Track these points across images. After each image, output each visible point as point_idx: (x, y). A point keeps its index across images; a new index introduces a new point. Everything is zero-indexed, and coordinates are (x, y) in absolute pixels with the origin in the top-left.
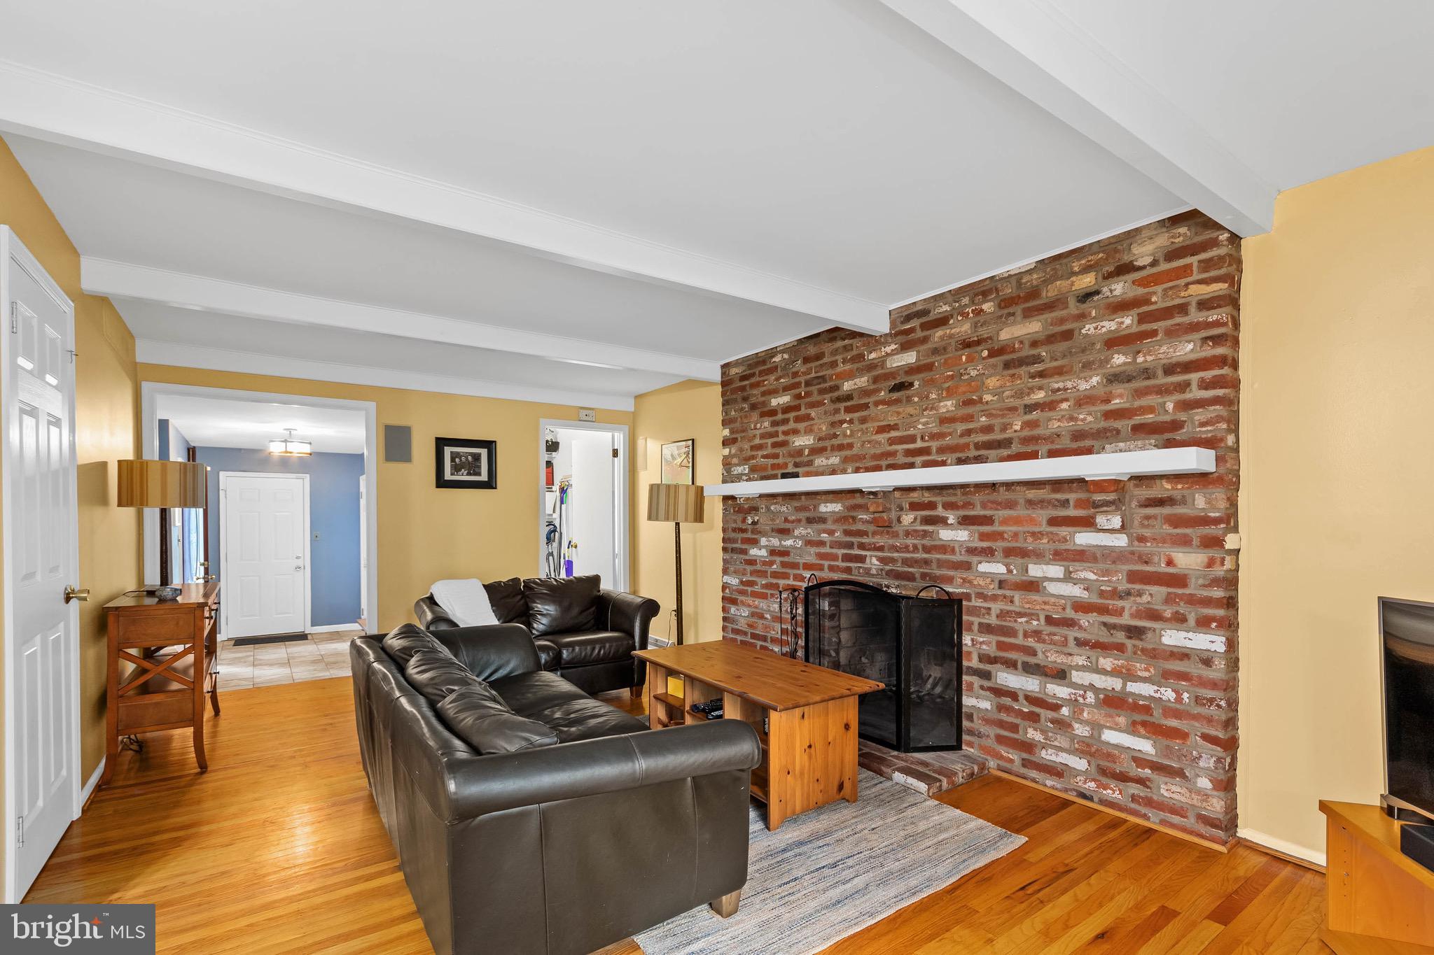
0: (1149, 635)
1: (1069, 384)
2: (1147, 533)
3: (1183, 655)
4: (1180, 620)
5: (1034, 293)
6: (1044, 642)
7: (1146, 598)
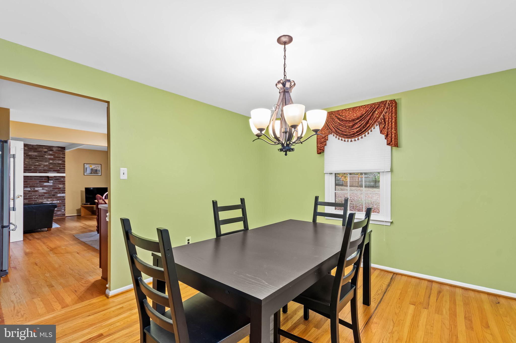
0: (56, 195)
1: (43, 163)
2: (55, 183)
3: (60, 197)
4: (60, 193)
5: (36, 149)
6: (38, 199)
7: (55, 191)
